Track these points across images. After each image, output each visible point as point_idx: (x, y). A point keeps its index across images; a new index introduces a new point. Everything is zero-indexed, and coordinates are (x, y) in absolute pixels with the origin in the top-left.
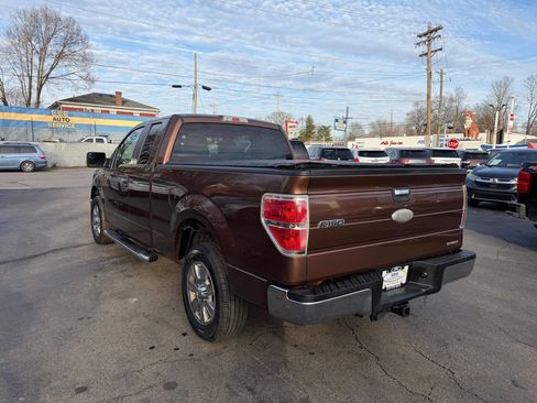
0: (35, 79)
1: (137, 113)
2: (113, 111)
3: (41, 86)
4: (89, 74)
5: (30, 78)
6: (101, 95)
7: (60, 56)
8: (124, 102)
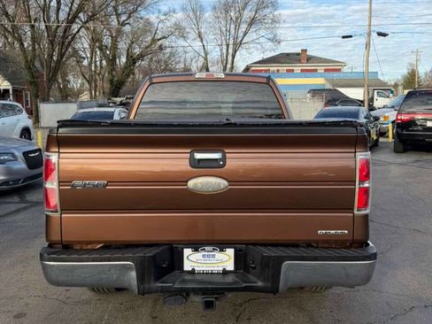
0: (231, 47)
1: (321, 70)
2: (297, 69)
3: (236, 52)
4: (275, 36)
5: (228, 46)
6: (288, 54)
7: (252, 22)
8: (309, 59)
